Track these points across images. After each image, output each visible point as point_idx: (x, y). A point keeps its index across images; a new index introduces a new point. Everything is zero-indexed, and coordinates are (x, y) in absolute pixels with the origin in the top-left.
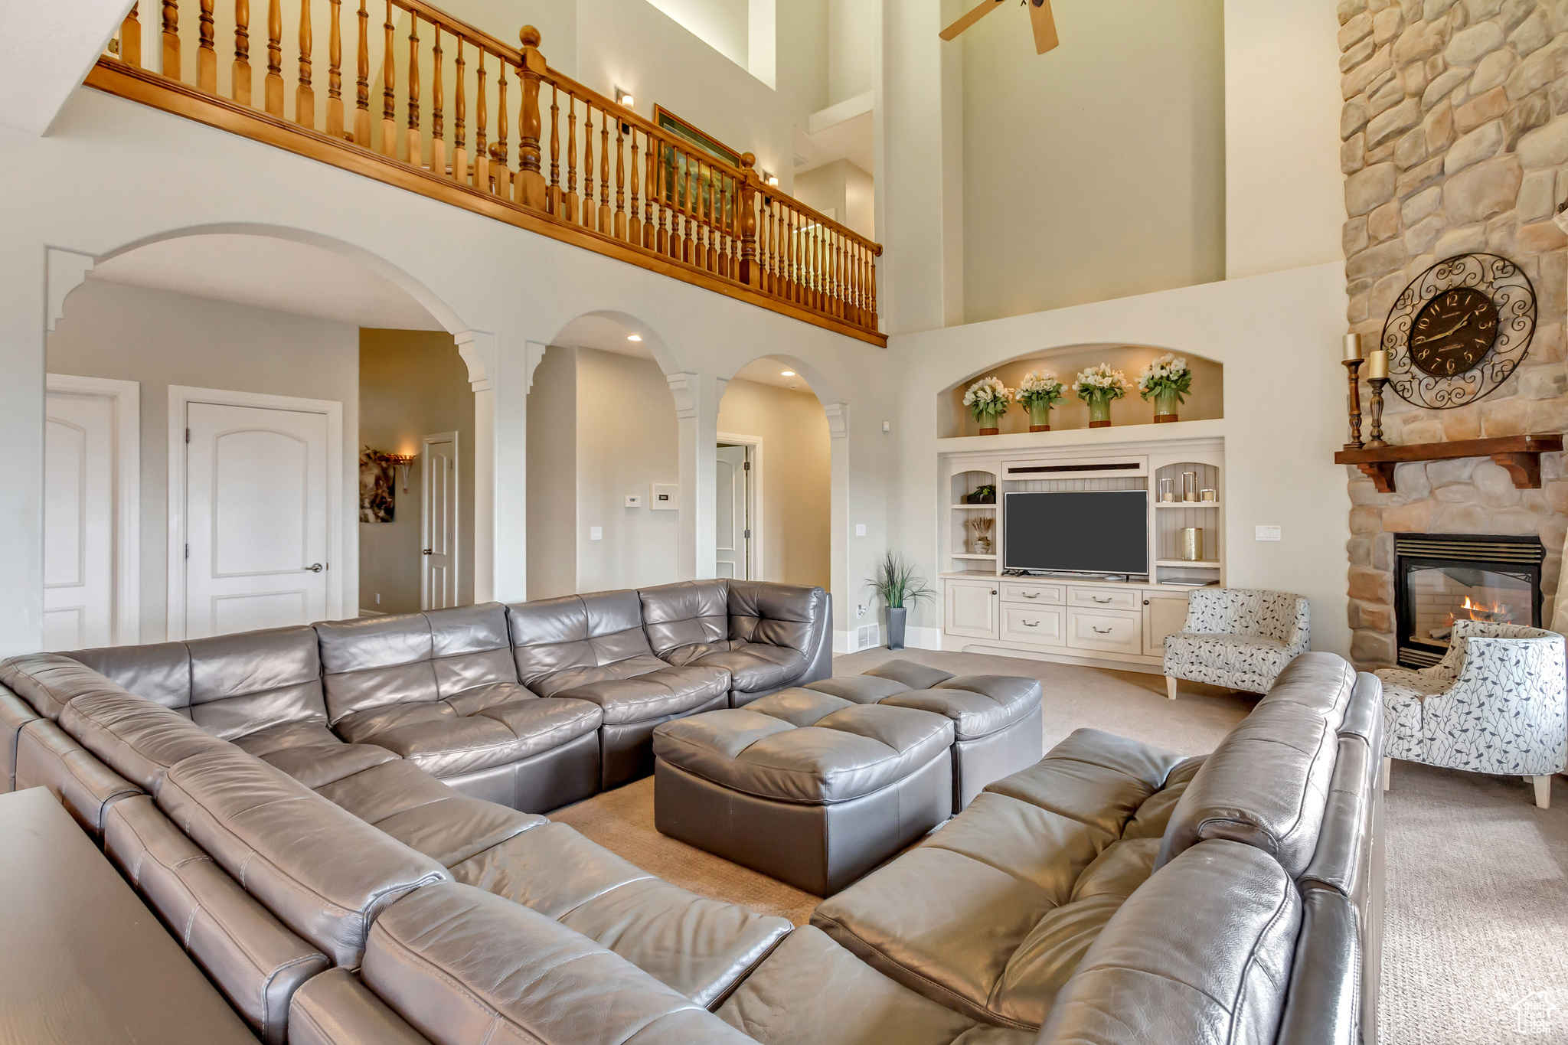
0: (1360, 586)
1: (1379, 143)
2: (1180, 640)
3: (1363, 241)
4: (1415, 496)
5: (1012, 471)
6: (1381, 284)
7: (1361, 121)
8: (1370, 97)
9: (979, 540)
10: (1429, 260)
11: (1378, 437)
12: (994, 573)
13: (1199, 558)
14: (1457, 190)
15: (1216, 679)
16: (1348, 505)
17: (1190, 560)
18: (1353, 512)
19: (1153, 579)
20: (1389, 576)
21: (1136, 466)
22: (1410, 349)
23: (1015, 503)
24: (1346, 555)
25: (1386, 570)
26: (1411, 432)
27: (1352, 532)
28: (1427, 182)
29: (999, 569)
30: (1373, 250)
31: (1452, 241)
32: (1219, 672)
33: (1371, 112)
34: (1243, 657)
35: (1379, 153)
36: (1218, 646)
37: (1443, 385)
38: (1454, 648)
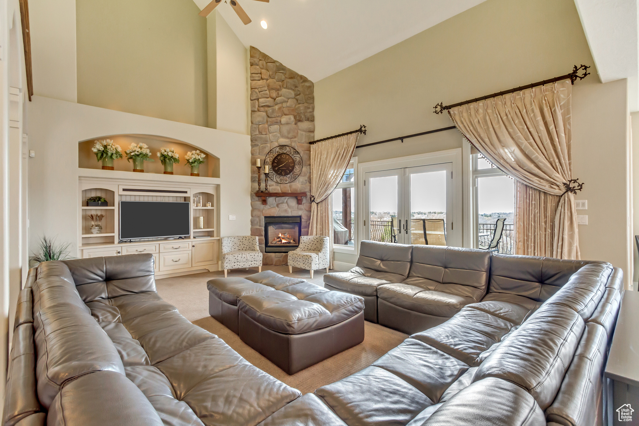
0: (254, 232)
1: (262, 106)
2: (230, 255)
3: (257, 133)
4: (272, 206)
5: (124, 190)
6: (263, 146)
7: (257, 98)
8: (260, 92)
9: (96, 226)
10: (276, 144)
11: (266, 189)
12: (113, 243)
13: (204, 228)
14: (285, 129)
15: (243, 265)
16: (251, 208)
17: (202, 229)
18: (252, 211)
19: (192, 237)
20: (263, 228)
21: (186, 192)
22: (272, 166)
23: (125, 205)
24: (250, 223)
25: (263, 227)
26: (272, 189)
27: (252, 216)
28: (276, 123)
29: (116, 240)
30: (259, 136)
31: (283, 141)
32: (244, 263)
33: (260, 96)
34: (252, 257)
35: (262, 109)
36: (243, 255)
37: (282, 177)
38: (302, 243)
